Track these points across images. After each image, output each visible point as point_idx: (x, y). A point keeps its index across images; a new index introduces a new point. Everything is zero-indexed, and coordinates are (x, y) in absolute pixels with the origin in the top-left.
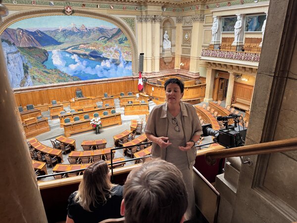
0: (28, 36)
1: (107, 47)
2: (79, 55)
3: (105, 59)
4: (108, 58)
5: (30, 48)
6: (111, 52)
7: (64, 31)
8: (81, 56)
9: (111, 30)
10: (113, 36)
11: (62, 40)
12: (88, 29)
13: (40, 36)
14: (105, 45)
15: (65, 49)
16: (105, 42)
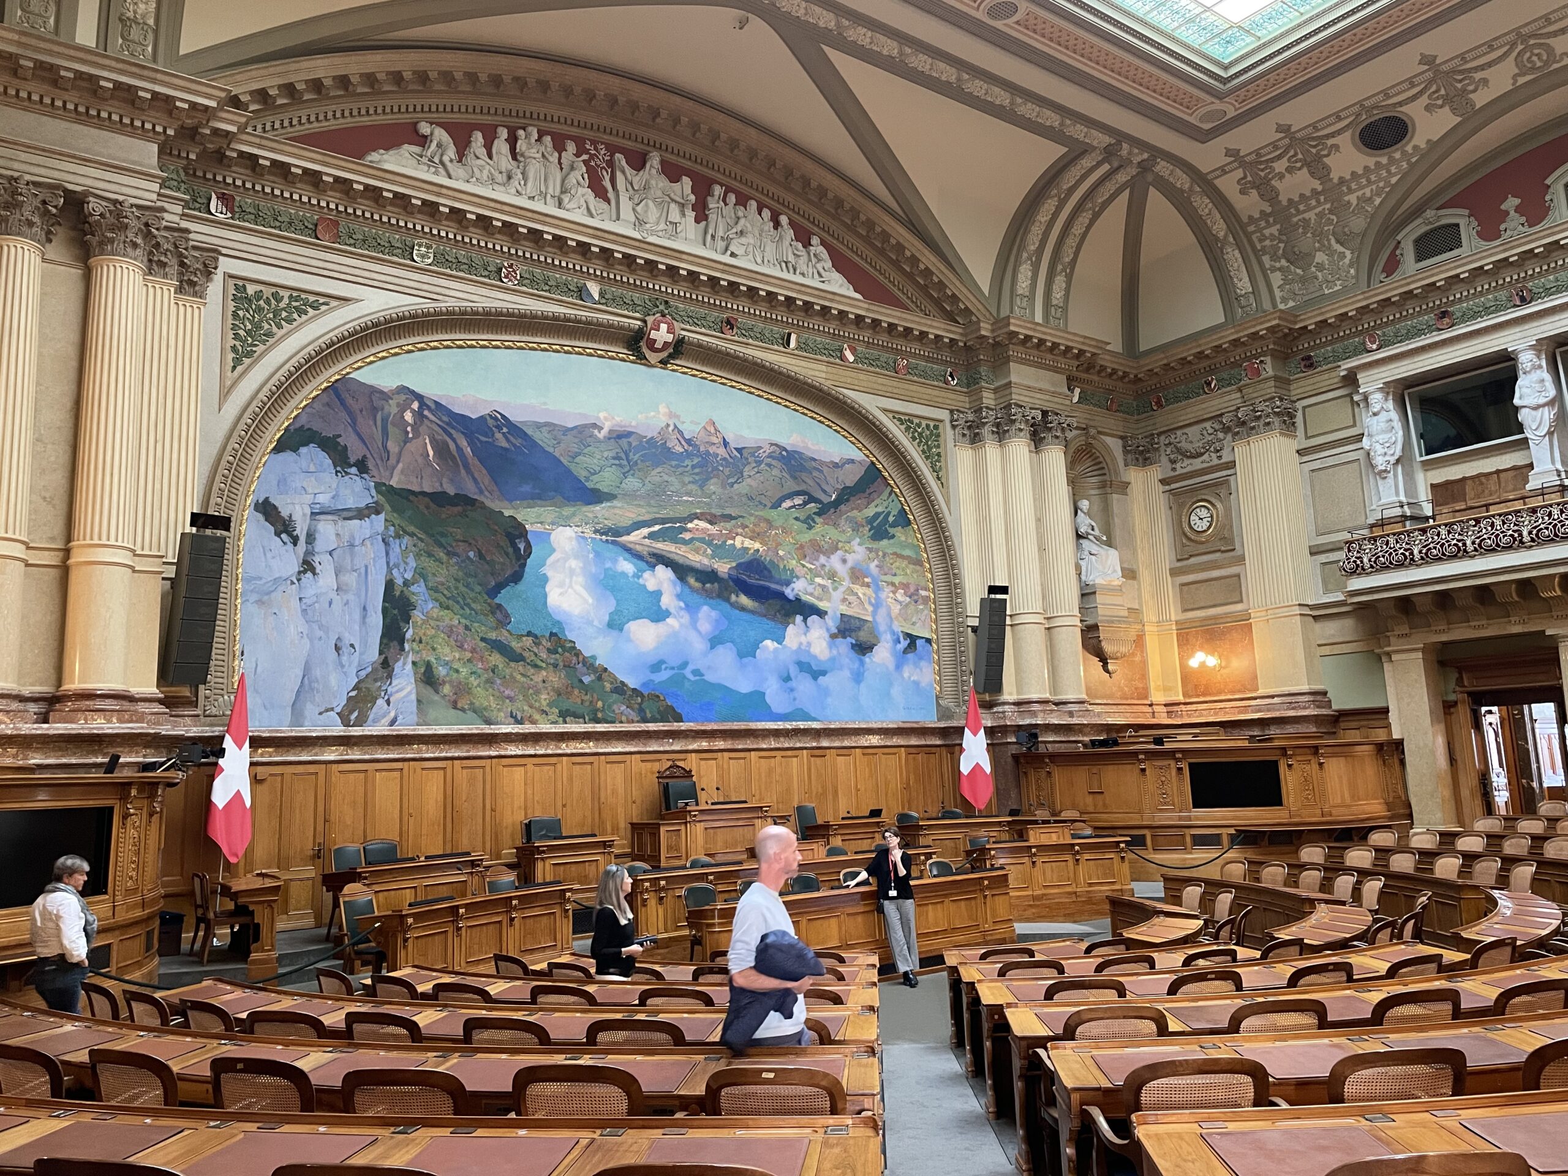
0: (442, 436)
1: (818, 549)
2: (681, 571)
3: (807, 610)
4: (822, 605)
5: (439, 498)
6: (832, 576)
7: (619, 436)
8: (692, 581)
9: (836, 465)
10: (847, 495)
11: (605, 480)
12: (733, 445)
13: (504, 444)
14: (806, 537)
15: (617, 532)
16: (809, 522)
